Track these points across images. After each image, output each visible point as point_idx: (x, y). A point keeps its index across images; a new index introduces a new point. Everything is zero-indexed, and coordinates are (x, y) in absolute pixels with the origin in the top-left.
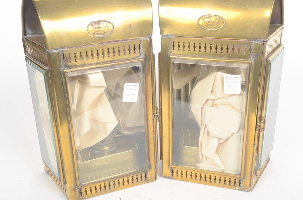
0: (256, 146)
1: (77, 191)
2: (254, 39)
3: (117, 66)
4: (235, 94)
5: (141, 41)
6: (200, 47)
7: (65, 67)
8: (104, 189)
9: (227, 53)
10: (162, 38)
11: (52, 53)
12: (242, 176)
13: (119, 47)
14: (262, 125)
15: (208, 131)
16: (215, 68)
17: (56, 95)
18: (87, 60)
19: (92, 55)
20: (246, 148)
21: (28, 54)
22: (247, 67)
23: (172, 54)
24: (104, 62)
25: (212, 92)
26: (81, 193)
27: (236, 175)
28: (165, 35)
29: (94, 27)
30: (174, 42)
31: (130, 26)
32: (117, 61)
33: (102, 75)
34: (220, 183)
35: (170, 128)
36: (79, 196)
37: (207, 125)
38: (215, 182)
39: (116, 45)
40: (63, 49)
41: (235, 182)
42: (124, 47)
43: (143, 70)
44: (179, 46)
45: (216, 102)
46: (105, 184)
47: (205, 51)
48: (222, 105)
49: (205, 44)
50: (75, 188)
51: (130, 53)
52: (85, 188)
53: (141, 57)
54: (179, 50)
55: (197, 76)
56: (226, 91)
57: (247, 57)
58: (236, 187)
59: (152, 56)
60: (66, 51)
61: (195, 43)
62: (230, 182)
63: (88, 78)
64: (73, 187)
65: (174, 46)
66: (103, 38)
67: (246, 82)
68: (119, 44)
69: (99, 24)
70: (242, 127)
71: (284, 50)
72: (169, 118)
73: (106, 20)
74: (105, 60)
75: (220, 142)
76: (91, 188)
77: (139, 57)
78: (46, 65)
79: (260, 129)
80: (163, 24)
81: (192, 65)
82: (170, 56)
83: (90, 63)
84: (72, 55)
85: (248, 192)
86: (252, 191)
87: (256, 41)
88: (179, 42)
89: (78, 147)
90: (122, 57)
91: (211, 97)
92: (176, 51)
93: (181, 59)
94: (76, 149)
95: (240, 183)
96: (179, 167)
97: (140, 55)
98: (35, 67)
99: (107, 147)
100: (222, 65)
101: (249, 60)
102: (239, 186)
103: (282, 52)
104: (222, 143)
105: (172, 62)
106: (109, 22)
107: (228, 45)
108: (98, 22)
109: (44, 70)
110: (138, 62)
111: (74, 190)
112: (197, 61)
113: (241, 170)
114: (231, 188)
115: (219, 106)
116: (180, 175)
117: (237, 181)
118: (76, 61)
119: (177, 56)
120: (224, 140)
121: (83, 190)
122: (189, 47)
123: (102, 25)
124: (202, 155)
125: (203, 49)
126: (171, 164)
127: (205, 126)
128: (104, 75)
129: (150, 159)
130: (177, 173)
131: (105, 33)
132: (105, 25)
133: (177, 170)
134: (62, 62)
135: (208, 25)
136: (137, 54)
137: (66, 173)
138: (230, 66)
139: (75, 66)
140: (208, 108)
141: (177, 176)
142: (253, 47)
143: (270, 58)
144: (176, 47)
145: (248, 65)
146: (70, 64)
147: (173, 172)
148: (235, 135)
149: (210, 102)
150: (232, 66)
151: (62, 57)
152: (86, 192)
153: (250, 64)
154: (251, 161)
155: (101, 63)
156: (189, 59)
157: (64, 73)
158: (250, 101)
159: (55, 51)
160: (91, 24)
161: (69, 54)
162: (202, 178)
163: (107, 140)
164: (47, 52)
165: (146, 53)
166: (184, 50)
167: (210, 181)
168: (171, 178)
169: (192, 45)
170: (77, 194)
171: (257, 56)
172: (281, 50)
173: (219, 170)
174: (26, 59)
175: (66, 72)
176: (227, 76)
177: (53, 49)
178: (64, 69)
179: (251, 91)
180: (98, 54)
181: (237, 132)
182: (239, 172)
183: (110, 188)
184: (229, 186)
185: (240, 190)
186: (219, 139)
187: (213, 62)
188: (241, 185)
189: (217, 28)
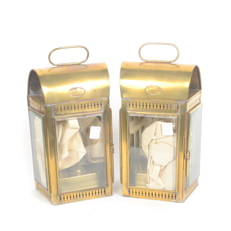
0: (184, 170)
1: (58, 197)
2: (180, 101)
3: (87, 115)
4: (169, 135)
5: (102, 100)
6: (147, 106)
7: (55, 115)
8: (76, 198)
9: (164, 109)
10: (122, 100)
11: (48, 107)
12: (177, 192)
13: (88, 104)
14: (188, 156)
15: (153, 161)
16: (157, 119)
17: (49, 132)
18: (69, 111)
19: (71, 108)
20: (178, 171)
21: (31, 106)
22: (176, 118)
23: (128, 110)
24: (79, 113)
25: (155, 134)
26: (61, 199)
27: (173, 191)
28: (124, 98)
29: (73, 91)
30: (130, 102)
31: (95, 91)
32: (87, 112)
33: (77, 121)
34: (162, 197)
35: (127, 160)
36: (59, 201)
37: (152, 157)
38: (159, 197)
39: (86, 102)
40: (54, 104)
41: (172, 196)
42: (91, 103)
43: (103, 118)
44: (133, 105)
45: (158, 141)
46: (77, 194)
47: (150, 108)
48: (162, 143)
49: (150, 104)
50: (57, 195)
51: (95, 108)
52: (63, 196)
53: (102, 110)
54: (133, 107)
55: (145, 124)
56: (163, 134)
57: (175, 112)
58: (173, 200)
59: (109, 109)
60: (56, 105)
61: (143, 103)
62: (169, 196)
63: (68, 122)
64: (56, 194)
65: (130, 105)
66: (78, 98)
67: (176, 127)
68: (88, 102)
69: (76, 90)
70: (175, 158)
71: (202, 107)
72: (127, 153)
73: (81, 87)
74: (79, 112)
75: (162, 169)
76: (67, 196)
77: (100, 110)
78: (43, 114)
79: (187, 158)
80: (123, 91)
81: (141, 117)
82: (128, 112)
83: (70, 113)
84: (59, 108)
85: (181, 203)
86: (184, 202)
87: (181, 102)
88: (133, 103)
89: (60, 168)
90: (90, 110)
91: (155, 138)
92: (131, 108)
93: (134, 113)
94: (59, 169)
95: (175, 197)
96: (134, 187)
97: (102, 109)
98: (35, 115)
99: (79, 170)
100: (161, 117)
101: (177, 114)
102: (175, 199)
103: (201, 108)
104: (163, 169)
105: (129, 115)
106: (82, 88)
107: (164, 104)
108: (75, 89)
109: (42, 117)
110: (100, 113)
111: (56, 196)
112: (145, 115)
113: (176, 187)
114: (170, 201)
115: (160, 144)
116: (134, 193)
117: (174, 196)
118: (61, 112)
119: (131, 112)
120: (164, 167)
121: (62, 197)
122: (140, 105)
123: (78, 90)
124: (150, 178)
125: (148, 107)
126: (128, 186)
127: (151, 157)
128: (78, 121)
129: (108, 179)
130: (133, 192)
131: (80, 95)
132: (80, 90)
133: (133, 190)
134: (53, 112)
135: (152, 92)
136: (100, 108)
137: (52, 184)
138: (167, 118)
139: (61, 115)
140: (153, 145)
141: (133, 194)
142: (179, 106)
143: (191, 112)
144: (131, 106)
145: (177, 116)
146: (58, 113)
147: (130, 192)
148: (171, 163)
149: (154, 141)
150: (168, 118)
151: (53, 109)
152: (64, 198)
153: (178, 116)
154: (182, 180)
155: (76, 113)
156: (140, 113)
157: (54, 119)
158: (179, 140)
159: (49, 105)
160: (71, 90)
161: (58, 107)
162: (150, 195)
163: (79, 165)
164: (45, 106)
165: (105, 108)
166: (136, 107)
167: (156, 197)
168: (129, 197)
169: (141, 105)
170: (58, 199)
171: (182, 111)
172: (200, 106)
173: (161, 188)
174: (29, 110)
175: (55, 118)
176: (164, 124)
177: (48, 104)
178: (54, 117)
179: (180, 133)
180: (75, 108)
181: (172, 161)
182: (175, 189)
183: (80, 198)
184: (169, 199)
185: (176, 202)
186: (161, 166)
187: (156, 115)
188: (177, 198)
189: (157, 94)
